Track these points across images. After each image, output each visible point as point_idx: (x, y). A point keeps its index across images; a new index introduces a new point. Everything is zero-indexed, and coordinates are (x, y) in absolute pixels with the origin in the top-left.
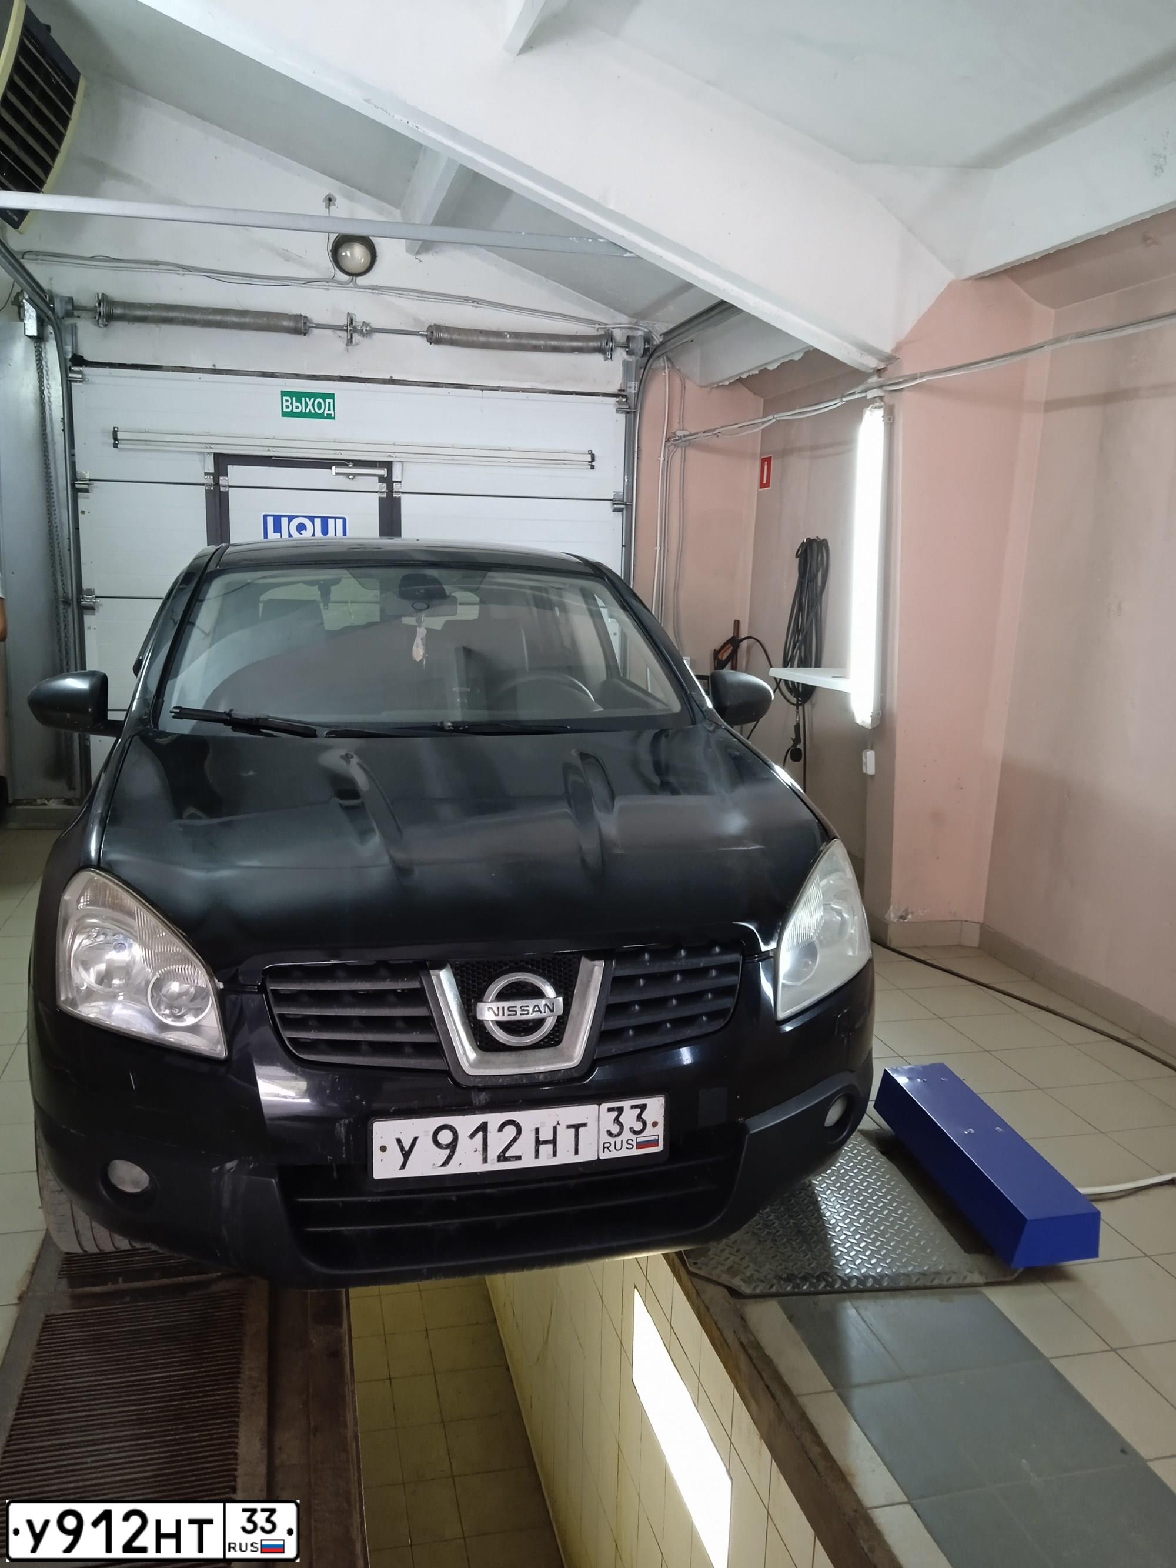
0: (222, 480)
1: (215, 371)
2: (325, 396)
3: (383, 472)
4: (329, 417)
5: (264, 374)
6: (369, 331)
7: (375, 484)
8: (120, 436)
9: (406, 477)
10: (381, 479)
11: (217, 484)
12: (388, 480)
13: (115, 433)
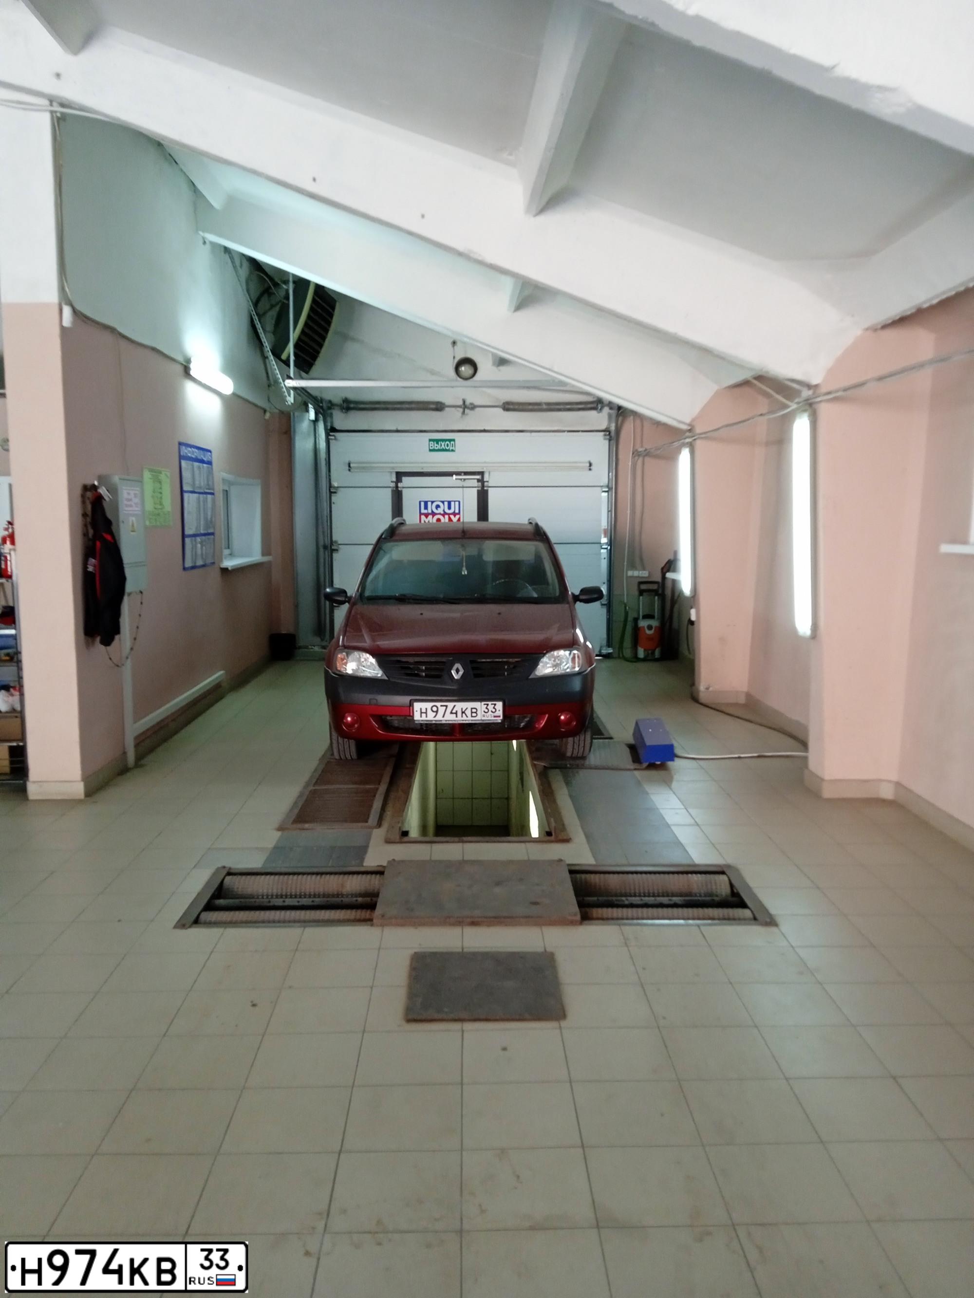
0: (400, 485)
1: (397, 431)
2: (450, 440)
3: (478, 477)
4: (453, 450)
5: (421, 431)
6: (473, 407)
7: (475, 483)
8: (352, 465)
9: (491, 479)
10: (478, 480)
11: (397, 487)
12: (482, 481)
13: (349, 464)
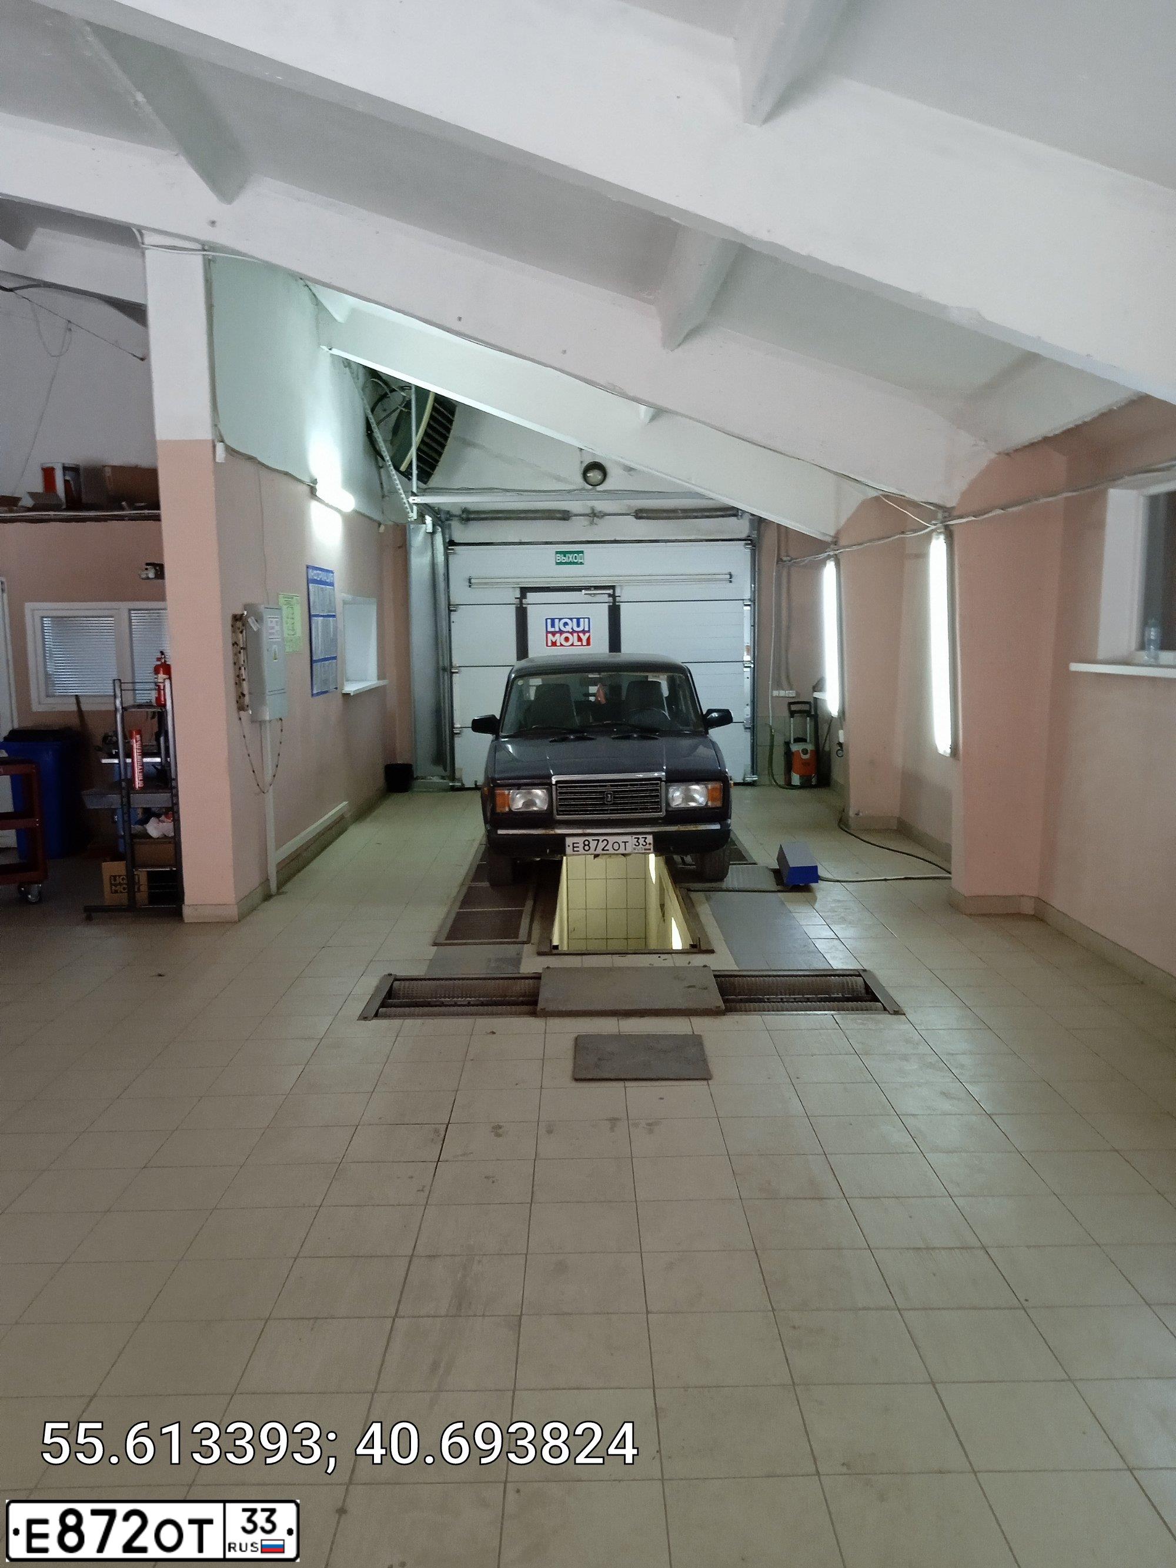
0: (524, 601)
1: (521, 543)
2: (578, 552)
3: (611, 592)
4: (581, 563)
5: (547, 543)
6: (603, 515)
7: (606, 598)
8: (473, 581)
9: (623, 594)
10: (610, 596)
11: (521, 603)
12: (613, 596)
13: (470, 580)
